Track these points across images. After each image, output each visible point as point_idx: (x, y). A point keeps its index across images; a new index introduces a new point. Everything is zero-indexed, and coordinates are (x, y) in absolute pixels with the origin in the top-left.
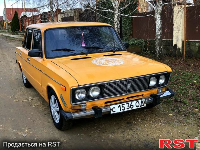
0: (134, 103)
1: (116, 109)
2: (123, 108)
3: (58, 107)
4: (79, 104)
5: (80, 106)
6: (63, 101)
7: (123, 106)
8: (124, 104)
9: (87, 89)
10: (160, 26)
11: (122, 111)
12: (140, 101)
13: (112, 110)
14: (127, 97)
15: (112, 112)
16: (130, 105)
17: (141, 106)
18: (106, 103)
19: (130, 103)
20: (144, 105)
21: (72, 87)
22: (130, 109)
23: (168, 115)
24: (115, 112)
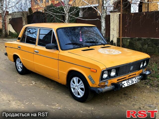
0: (134, 79)
1: (126, 84)
2: (129, 83)
3: (83, 85)
4: (104, 82)
5: (105, 83)
6: (91, 80)
7: (129, 82)
8: (129, 81)
9: (109, 70)
10: (105, 27)
11: (128, 85)
12: (137, 78)
13: (123, 84)
14: (128, 76)
15: (123, 87)
16: (132, 81)
17: (137, 81)
18: (118, 80)
19: (132, 79)
20: (138, 81)
21: (103, 69)
22: (132, 84)
23: (146, 87)
24: (125, 86)
